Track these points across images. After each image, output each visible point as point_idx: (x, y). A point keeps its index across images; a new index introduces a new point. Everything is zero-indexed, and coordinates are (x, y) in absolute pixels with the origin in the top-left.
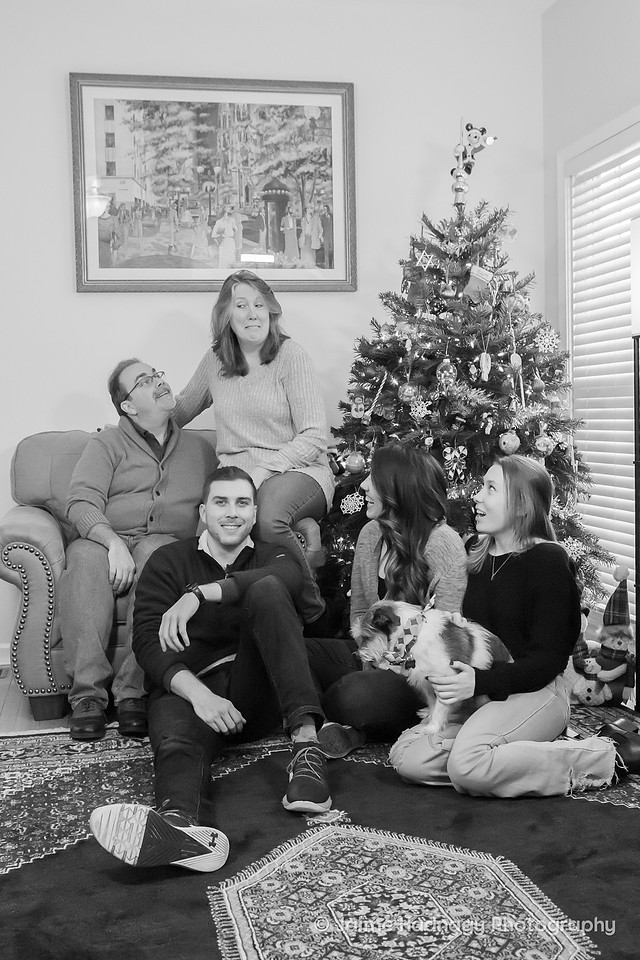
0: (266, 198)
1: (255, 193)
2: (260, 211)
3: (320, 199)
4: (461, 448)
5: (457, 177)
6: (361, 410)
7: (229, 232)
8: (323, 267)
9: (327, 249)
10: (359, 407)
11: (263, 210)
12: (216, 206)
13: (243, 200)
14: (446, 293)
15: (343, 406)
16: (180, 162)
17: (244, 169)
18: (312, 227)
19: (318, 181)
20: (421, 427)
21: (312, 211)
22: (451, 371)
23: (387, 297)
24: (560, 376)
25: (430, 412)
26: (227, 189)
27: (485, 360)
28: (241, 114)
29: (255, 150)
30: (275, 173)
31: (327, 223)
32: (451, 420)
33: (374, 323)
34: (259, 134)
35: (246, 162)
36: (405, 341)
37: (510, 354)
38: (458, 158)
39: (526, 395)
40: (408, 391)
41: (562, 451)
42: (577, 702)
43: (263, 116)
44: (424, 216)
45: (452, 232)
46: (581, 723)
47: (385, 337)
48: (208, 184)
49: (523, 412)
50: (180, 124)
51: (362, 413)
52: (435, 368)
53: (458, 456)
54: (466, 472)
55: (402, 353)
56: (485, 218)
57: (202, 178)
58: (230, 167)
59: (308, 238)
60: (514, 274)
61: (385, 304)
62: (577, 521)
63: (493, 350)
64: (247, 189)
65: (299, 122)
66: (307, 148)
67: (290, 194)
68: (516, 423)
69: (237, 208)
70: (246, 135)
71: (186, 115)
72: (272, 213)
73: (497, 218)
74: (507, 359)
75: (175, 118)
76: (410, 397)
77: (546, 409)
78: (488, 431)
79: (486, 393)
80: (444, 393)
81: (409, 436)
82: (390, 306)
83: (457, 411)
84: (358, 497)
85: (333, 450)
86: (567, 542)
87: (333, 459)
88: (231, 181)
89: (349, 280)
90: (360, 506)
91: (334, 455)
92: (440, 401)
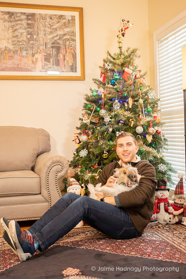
0: (52, 47)
1: (49, 45)
2: (50, 52)
3: (71, 48)
5: (119, 38)
6: (86, 120)
7: (39, 59)
8: (73, 72)
9: (74, 65)
10: (86, 119)
11: (52, 51)
12: (35, 50)
13: (44, 47)
14: (116, 77)
15: (80, 119)
16: (22, 34)
17: (44, 37)
18: (69, 57)
19: (71, 42)
20: (108, 125)
21: (69, 52)
22: (118, 105)
23: (95, 81)
24: (157, 107)
25: (111, 120)
26: (38, 44)
27: (130, 101)
28: (43, 17)
29: (49, 30)
30: (56, 39)
31: (74, 56)
32: (118, 122)
33: (91, 89)
34: (49, 24)
35: (45, 34)
36: (102, 95)
37: (139, 99)
38: (119, 31)
39: (145, 114)
40: (103, 112)
41: (158, 133)
42: (166, 223)
43: (51, 18)
44: (108, 51)
45: (118, 57)
46: (168, 231)
47: (95, 94)
48: (31, 42)
49: (145, 119)
50: (21, 20)
51: (87, 121)
52: (112, 104)
55: (101, 99)
56: (129, 52)
57: (29, 40)
58: (39, 36)
59: (68, 61)
60: (140, 71)
61: (95, 82)
62: (164, 158)
63: (133, 97)
64: (46, 44)
65: (64, 21)
66: (67, 30)
67: (61, 46)
68: (142, 123)
69: (42, 50)
70: (45, 25)
71: (23, 17)
72: (55, 52)
73: (133, 52)
74: (137, 101)
75: (19, 18)
76: (104, 114)
77: (152, 119)
78: (132, 126)
79: (131, 113)
80: (116, 113)
81: (104, 128)
82: (96, 83)
83: (121, 119)
84: (86, 150)
85: (77, 135)
86: (160, 165)
87: (77, 138)
88: (40, 41)
89: (82, 76)
90: (86, 154)
91: (77, 136)
92: (114, 115)
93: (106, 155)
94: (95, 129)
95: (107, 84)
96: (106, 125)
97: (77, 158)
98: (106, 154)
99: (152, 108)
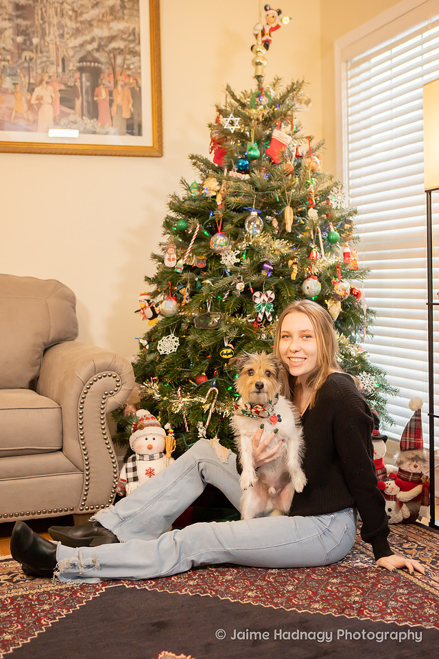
0: (81, 70)
1: (71, 65)
2: (76, 81)
3: (129, 73)
4: (269, 292)
5: (257, 52)
6: (173, 259)
7: (47, 99)
8: (132, 134)
9: (136, 118)
10: (172, 257)
11: (78, 80)
12: (35, 74)
13: (60, 70)
14: (252, 153)
15: (155, 257)
17: (60, 42)
18: (122, 97)
19: (128, 57)
20: (231, 274)
21: (123, 83)
22: (258, 223)
23: (196, 159)
24: (350, 230)
25: (239, 260)
26: (44, 59)
27: (289, 213)
29: (71, 25)
30: (89, 47)
31: (136, 95)
32: (259, 268)
33: (183, 182)
34: (73, 10)
35: (62, 36)
36: (215, 197)
37: (308, 208)
39: (324, 246)
40: (219, 241)
41: (355, 295)
44: (228, 86)
45: (253, 101)
47: (195, 193)
48: (27, 54)
49: (323, 260)
51: (174, 262)
52: (244, 221)
53: (266, 299)
54: (273, 314)
55: (212, 207)
56: (282, 89)
57: (21, 48)
58: (47, 39)
59: (119, 108)
60: (310, 138)
61: (194, 164)
62: (365, 357)
63: (294, 205)
64: (63, 60)
65: (111, 3)
66: (117, 26)
67: (103, 67)
68: (315, 270)
69: (54, 77)
70: (62, 10)
72: (86, 84)
73: (293, 89)
74: (303, 214)
76: (222, 246)
77: (340, 259)
78: (293, 277)
79: (288, 243)
80: (250, 243)
81: (223, 282)
82: (198, 167)
83: (266, 259)
84: (173, 338)
85: (147, 297)
86: (362, 376)
87: (147, 305)
88: (48, 52)
89: (156, 146)
90: (175, 347)
91: (148, 301)
92: (247, 250)
93: (229, 351)
94: (199, 284)
95: (226, 170)
96: (225, 275)
97: (150, 357)
98: (228, 347)
99: (340, 232)
